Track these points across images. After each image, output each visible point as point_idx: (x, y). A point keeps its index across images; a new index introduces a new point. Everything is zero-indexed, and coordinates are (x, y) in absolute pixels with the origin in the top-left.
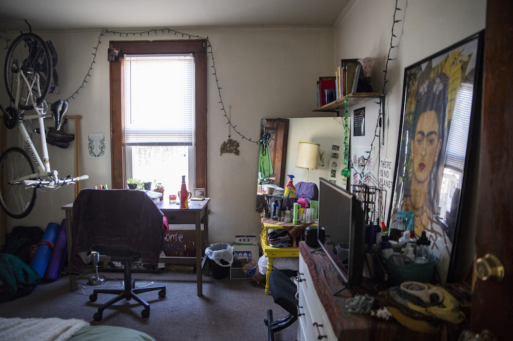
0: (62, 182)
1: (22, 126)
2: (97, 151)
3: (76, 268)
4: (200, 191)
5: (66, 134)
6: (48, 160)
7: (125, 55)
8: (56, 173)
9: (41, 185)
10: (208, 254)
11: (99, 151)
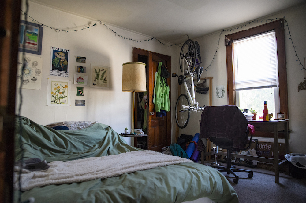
0: (201, 108)
1: (185, 83)
2: (220, 95)
3: (200, 148)
4: (281, 115)
5: (205, 87)
6: (195, 98)
7: (234, 41)
8: (198, 104)
9: (190, 109)
10: (287, 158)
11: (222, 94)
